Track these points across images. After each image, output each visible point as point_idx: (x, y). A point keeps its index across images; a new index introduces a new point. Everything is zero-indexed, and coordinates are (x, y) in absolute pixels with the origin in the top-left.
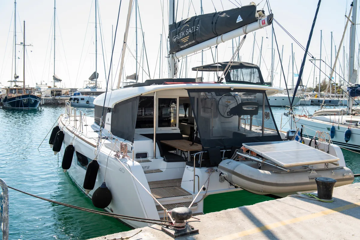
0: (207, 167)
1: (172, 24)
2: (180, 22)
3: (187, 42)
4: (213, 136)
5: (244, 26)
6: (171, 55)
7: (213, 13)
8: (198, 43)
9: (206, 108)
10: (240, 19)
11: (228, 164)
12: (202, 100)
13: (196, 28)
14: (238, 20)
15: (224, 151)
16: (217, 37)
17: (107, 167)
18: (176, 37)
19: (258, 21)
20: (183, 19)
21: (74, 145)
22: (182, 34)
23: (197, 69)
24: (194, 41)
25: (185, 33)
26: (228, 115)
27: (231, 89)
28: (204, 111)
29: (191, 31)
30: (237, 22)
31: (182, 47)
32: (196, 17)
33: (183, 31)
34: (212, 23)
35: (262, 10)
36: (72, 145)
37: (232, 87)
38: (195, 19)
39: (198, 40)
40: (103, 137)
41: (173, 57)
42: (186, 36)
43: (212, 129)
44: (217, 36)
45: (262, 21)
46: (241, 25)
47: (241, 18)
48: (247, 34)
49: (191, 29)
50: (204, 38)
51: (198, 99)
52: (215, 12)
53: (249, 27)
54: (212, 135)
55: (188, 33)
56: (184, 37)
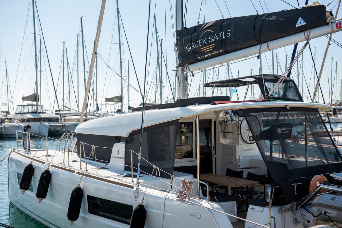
0: (279, 206)
1: (181, 29)
2: (196, 27)
3: (210, 52)
4: (240, 168)
5: (306, 30)
6: (180, 69)
7: (253, 16)
8: (227, 52)
9: (227, 132)
10: (301, 23)
11: (334, 200)
12: (221, 123)
13: (226, 35)
14: (298, 23)
15: (295, 185)
16: (260, 45)
17: (165, 213)
18: (191, 45)
19: (330, 24)
20: (199, 24)
21: (82, 187)
22: (202, 41)
23: (215, 85)
24: (222, 50)
25: (208, 40)
26: (250, 140)
27: (287, 107)
28: (224, 137)
29: (217, 38)
30: (297, 26)
31: (201, 57)
32: (224, 20)
33: (203, 37)
34: (254, 28)
35: (330, 11)
36: (80, 188)
37: (288, 105)
38: (223, 23)
39: (228, 49)
40: (126, 175)
41: (183, 70)
42: (209, 44)
43: (239, 159)
44: (260, 43)
45: (337, 25)
46: (302, 29)
47: (302, 21)
48: (309, 40)
49: (218, 35)
50: (238, 47)
51: (215, 122)
52: (257, 14)
53: (314, 32)
54: (240, 166)
55: (213, 40)
56: (205, 45)
